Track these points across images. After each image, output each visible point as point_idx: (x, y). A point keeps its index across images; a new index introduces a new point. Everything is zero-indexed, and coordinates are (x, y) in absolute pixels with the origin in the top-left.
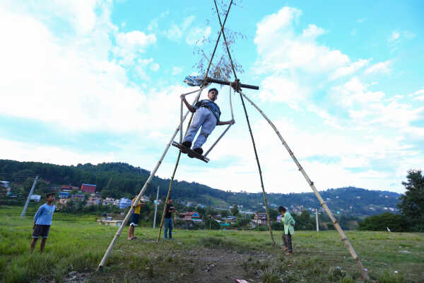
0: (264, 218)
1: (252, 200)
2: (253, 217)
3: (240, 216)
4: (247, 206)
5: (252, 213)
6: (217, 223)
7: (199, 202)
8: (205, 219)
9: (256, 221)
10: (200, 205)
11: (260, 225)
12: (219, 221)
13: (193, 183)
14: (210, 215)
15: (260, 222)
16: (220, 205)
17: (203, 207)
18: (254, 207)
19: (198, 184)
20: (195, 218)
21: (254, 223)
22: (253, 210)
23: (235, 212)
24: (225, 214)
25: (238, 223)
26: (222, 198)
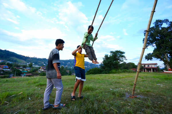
0: (45, 69)
1: (39, 61)
2: (39, 68)
3: (33, 68)
4: (36, 64)
5: (39, 66)
6: (20, 71)
7: (8, 61)
8: (12, 69)
9: (41, 70)
10: (9, 62)
11: (43, 71)
12: (21, 70)
13: (5, 50)
14: (15, 67)
15: (43, 70)
16: (22, 63)
17: (11, 63)
18: (39, 64)
19: (8, 51)
20: (5, 69)
21: (40, 71)
22: (39, 65)
23: (31, 66)
24: (25, 67)
25: (32, 71)
26: (23, 59)
